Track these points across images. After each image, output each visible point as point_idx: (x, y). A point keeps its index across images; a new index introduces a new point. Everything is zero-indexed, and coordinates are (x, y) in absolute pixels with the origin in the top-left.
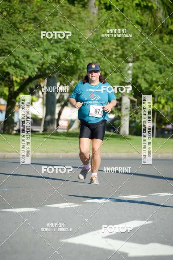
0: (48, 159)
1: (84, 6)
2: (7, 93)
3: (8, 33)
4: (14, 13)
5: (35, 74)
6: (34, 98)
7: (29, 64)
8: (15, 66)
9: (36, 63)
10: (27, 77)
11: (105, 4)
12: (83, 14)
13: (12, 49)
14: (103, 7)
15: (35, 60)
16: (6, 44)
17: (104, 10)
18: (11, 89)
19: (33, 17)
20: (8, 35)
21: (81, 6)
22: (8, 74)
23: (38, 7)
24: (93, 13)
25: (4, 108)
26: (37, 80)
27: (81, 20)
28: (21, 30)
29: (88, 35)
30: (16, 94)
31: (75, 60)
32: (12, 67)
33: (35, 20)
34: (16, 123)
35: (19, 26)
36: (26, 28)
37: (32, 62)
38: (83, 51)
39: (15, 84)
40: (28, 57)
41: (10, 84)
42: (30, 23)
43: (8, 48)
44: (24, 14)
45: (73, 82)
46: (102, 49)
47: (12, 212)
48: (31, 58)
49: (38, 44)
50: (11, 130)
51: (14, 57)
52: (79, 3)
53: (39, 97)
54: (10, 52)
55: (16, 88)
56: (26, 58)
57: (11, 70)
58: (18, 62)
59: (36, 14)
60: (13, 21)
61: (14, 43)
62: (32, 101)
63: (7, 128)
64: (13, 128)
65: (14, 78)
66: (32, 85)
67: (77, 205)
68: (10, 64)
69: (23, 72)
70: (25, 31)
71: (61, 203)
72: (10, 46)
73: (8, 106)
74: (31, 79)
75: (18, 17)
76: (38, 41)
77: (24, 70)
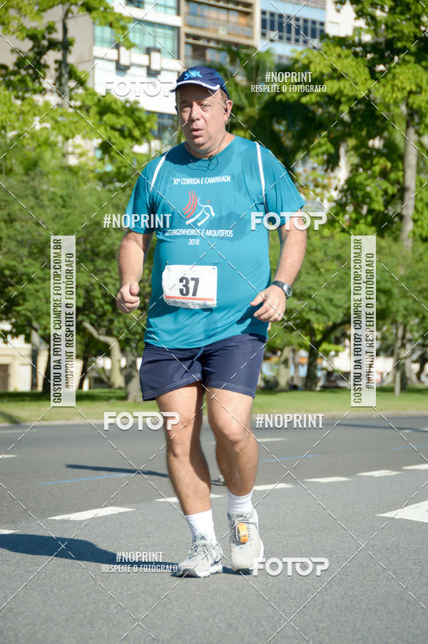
0: (359, 419)
1: (396, 239)
2: (308, 343)
3: (308, 273)
4: (314, 250)
5: (339, 320)
6: (340, 347)
7: (332, 309)
8: (317, 311)
9: (340, 307)
10: (330, 324)
11: (421, 236)
12: (395, 248)
13: (312, 292)
14: (419, 239)
15: (339, 303)
16: (304, 287)
17: (420, 243)
18: (313, 339)
19: (335, 254)
20: (308, 276)
21: (391, 238)
22: (309, 321)
23: (341, 242)
24: (407, 247)
25: (305, 361)
26: (343, 327)
27: (392, 255)
28: (322, 270)
29: (402, 271)
30: (318, 344)
31: (387, 302)
32: (313, 313)
33: (338, 257)
34: (319, 378)
35: (319, 265)
36: (328, 267)
37: (336, 306)
38: (395, 291)
39: (317, 333)
40: (331, 300)
41: (312, 333)
42: (333, 261)
43: (307, 291)
44: (325, 251)
45: (385, 328)
46: (419, 288)
47: (319, 482)
48: (335, 302)
49: (342, 284)
50: (313, 387)
51: (315, 301)
52: (389, 236)
53: (345, 347)
54: (310, 297)
55: (319, 337)
56: (328, 301)
57: (311, 316)
58: (319, 307)
59: (340, 252)
60: (314, 260)
61: (315, 286)
62: (337, 352)
63: (309, 384)
64: (316, 384)
65: (316, 326)
66: (338, 333)
67: (395, 473)
68: (311, 310)
69: (325, 318)
70: (328, 271)
71: (376, 470)
72: (310, 288)
73: (309, 357)
74: (335, 326)
75: (319, 255)
76: (343, 281)
77: (327, 315)
